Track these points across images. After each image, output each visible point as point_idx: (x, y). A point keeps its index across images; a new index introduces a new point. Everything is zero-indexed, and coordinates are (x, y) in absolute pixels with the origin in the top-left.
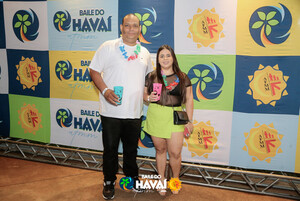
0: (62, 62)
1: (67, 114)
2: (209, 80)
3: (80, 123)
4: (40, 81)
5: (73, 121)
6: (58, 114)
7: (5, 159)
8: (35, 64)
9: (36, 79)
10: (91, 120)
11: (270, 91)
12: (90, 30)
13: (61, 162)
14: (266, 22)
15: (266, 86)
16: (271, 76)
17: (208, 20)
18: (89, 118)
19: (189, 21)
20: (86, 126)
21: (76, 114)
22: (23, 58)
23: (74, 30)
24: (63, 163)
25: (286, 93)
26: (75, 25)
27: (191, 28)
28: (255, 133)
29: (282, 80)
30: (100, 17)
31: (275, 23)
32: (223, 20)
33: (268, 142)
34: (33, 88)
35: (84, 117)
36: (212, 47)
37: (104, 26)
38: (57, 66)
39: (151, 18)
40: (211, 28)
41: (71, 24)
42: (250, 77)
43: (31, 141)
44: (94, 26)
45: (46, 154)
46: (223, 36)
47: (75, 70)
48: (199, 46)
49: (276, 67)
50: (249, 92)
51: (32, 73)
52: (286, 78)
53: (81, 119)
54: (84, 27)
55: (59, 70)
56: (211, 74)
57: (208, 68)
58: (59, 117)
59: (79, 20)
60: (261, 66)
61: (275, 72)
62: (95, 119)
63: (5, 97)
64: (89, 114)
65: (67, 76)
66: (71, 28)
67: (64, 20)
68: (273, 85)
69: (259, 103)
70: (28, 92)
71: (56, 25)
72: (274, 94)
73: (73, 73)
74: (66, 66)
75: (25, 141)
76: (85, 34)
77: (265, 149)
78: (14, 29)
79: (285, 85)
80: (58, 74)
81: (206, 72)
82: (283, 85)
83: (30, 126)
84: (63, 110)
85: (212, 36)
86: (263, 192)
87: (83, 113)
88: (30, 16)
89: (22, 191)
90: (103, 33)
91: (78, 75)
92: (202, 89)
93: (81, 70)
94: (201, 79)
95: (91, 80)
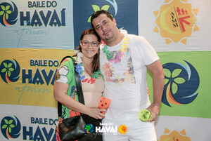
0: (8, 62)
1: (14, 123)
3: (30, 133)
6: (3, 123)
17: (178, 10)
19: (156, 13)
21: (25, 123)
23: (22, 24)
26: (23, 19)
27: (158, 21)
30: (52, 9)
36: (184, 42)
38: (2, 66)
39: (111, 10)
46: (197, 29)
48: (168, 42)
55: (3, 71)
56: (184, 74)
58: (4, 127)
59: (28, 13)
64: (40, 122)
65: (13, 78)
67: (10, 12)
73: (21, 75)
74: (13, 66)
76: (35, 28)
80: (3, 75)
84: (9, 118)
85: (183, 30)
87: (33, 120)
90: (55, 28)
91: (27, 77)
92: (174, 92)
93: (30, 71)
94: (171, 80)
95: (42, 83)
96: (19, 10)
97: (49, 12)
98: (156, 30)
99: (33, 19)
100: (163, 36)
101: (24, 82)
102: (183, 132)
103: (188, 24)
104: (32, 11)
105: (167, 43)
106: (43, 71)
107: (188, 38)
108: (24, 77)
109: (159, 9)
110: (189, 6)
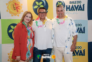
98: (7, 11)
103: (19, 9)
105: (12, 16)
107: (20, 14)
110: (19, 2)
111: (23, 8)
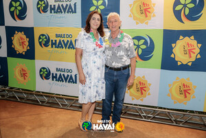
0: (43, 35)
1: (47, 71)
2: (144, 47)
3: (56, 77)
4: (28, 48)
5: (51, 76)
6: (41, 71)
7: (5, 102)
8: (24, 37)
9: (25, 47)
10: (64, 75)
11: (188, 55)
12: (62, 12)
13: (43, 104)
14: (185, 6)
15: (184, 51)
16: (188, 44)
17: (144, 4)
18: (62, 73)
19: (130, 5)
20: (60, 79)
21: (53, 71)
22: (16, 32)
23: (51, 12)
24: (44, 104)
25: (199, 56)
26: (51, 9)
27: (131, 10)
28: (176, 85)
29: (196, 47)
30: (68, 3)
31: (192, 6)
32: (154, 5)
33: (185, 91)
34: (24, 53)
35: (58, 73)
36: (147, 23)
37: (71, 10)
38: (40, 38)
39: (104, 4)
40: (146, 10)
41: (49, 8)
42: (173, 45)
43: (23, 90)
44: (65, 10)
45: (33, 98)
46: (154, 16)
47: (52, 41)
48: (137, 23)
49: (192, 37)
50: (173, 56)
51: (23, 43)
52: (199, 45)
53: (56, 74)
54: (58, 10)
55: (41, 40)
56: (146, 43)
57: (143, 38)
58: (42, 73)
59: (54, 6)
60: (181, 37)
61: (192, 41)
62: (66, 74)
63: (5, 59)
64: (62, 71)
65: (46, 45)
66: (49, 11)
67: (44, 5)
68: (190, 50)
69: (179, 64)
70: (20, 56)
71: (39, 9)
72: (191, 57)
74: (46, 38)
75: (19, 89)
76: (59, 15)
77: (183, 95)
78: (10, 12)
79: (199, 51)
80: (40, 43)
81: (142, 41)
82: (197, 51)
83: (22, 79)
84: (44, 68)
85: (146, 16)
86: (181, 125)
87: (57, 70)
88: (21, 3)
89: (16, 122)
90: (71, 15)
91: (54, 44)
92: (140, 54)
93: (56, 41)
94: (138, 47)
95: (63, 48)
96: (49, 4)
97: (67, 5)
98: (130, 16)
99: (58, 9)
100: (134, 19)
101: (52, 47)
102: (144, 77)
103: (150, 12)
104: (57, 4)
106: (63, 41)
107: (149, 21)
108: (52, 44)
109: (132, 3)
111: (155, 11)
